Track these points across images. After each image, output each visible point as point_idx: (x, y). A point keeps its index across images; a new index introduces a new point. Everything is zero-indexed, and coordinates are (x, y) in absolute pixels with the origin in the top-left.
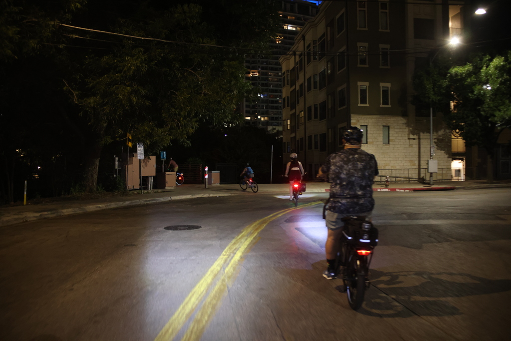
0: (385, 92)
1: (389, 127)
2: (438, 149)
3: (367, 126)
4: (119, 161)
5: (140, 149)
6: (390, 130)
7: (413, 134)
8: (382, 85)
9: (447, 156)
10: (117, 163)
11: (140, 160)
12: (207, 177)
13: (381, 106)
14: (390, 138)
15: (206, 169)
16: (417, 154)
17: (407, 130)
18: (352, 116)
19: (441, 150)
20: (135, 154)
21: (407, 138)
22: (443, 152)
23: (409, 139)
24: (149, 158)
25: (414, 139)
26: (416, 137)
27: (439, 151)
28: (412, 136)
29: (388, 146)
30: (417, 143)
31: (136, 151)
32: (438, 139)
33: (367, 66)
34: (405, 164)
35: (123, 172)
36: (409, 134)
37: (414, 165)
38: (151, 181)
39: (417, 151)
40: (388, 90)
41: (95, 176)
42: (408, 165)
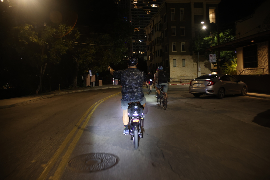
0: (183, 46)
1: (185, 59)
2: (205, 68)
3: (176, 60)
4: (83, 77)
5: (90, 72)
6: (186, 61)
7: (195, 62)
8: (182, 43)
9: (209, 70)
10: (83, 78)
11: (90, 76)
12: (113, 81)
13: (182, 51)
14: (186, 64)
15: (113, 79)
16: (197, 70)
17: (192, 61)
18: (170, 56)
19: (207, 68)
20: (88, 74)
21: (192, 64)
22: (208, 69)
23: (193, 64)
24: (93, 75)
25: (195, 64)
26: (196, 63)
27: (206, 69)
28: (194, 63)
29: (185, 67)
30: (197, 66)
31: (89, 73)
32: (205, 64)
33: (175, 36)
34: (192, 74)
35: (85, 81)
36: (193, 62)
37: (196, 74)
38: (94, 83)
39: (197, 69)
40: (184, 45)
41: (76, 82)
42: (193, 75)
